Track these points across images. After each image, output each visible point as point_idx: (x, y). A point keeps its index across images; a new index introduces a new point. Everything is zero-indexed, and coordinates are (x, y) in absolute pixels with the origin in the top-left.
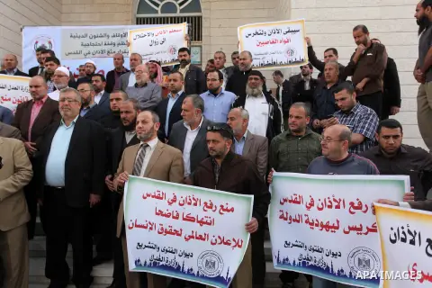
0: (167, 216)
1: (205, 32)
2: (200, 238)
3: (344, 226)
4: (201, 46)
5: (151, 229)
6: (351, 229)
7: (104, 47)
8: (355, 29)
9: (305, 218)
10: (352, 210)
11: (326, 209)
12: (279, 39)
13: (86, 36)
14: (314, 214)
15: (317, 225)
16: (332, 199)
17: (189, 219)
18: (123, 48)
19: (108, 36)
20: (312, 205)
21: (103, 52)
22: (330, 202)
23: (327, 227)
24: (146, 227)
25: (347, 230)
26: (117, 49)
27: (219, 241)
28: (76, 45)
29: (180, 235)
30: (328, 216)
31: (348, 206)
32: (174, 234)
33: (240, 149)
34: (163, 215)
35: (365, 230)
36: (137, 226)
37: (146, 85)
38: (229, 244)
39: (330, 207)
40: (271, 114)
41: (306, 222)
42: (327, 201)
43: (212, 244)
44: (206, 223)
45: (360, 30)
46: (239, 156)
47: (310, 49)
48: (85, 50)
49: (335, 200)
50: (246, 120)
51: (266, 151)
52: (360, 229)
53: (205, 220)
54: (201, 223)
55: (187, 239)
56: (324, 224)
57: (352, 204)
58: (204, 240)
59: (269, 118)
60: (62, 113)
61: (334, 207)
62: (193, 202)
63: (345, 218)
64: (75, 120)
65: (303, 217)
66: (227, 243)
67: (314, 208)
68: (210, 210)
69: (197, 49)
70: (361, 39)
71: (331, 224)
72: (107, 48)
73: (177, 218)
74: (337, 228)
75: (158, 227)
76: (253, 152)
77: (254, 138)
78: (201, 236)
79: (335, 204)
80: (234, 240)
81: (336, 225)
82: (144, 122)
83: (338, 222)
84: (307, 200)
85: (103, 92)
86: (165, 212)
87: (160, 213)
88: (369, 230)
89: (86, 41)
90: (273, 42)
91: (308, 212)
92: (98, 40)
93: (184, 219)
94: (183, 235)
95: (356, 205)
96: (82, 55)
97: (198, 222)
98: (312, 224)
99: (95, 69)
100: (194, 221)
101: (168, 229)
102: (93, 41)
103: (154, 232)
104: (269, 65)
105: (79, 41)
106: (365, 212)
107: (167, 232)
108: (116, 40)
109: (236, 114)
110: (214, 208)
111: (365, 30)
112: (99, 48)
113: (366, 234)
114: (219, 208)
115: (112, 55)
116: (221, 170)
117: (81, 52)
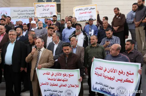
0: (52, 80)
1: (62, 9)
2: (64, 86)
3: (116, 79)
4: (60, 15)
5: (48, 84)
6: (118, 80)
7: (26, 15)
8: (115, 9)
9: (103, 75)
10: (119, 74)
11: (110, 72)
12: (88, 11)
13: (19, 11)
14: (106, 74)
15: (107, 78)
16: (113, 69)
17: (59, 80)
18: (32, 15)
19: (27, 11)
20: (106, 70)
21: (25, 16)
22: (112, 70)
23: (110, 79)
24: (46, 84)
25: (117, 80)
26: (30, 16)
27: (71, 86)
28: (16, 14)
29: (57, 86)
30: (111, 75)
31: (118, 72)
32: (55, 86)
33: (75, 51)
34: (50, 80)
35: (123, 81)
36: (43, 84)
37: (41, 28)
38: (74, 87)
39: (112, 72)
40: (85, 39)
41: (104, 76)
42: (111, 69)
43: (69, 87)
44: (65, 81)
45: (116, 9)
46: (74, 54)
47: (98, 15)
48: (19, 16)
49: (114, 70)
50: (77, 41)
51: (84, 52)
52: (122, 80)
53: (64, 80)
54: (63, 81)
55: (60, 87)
56: (109, 77)
57: (119, 71)
58: (65, 86)
59: (84, 40)
60: (10, 39)
61: (113, 72)
62: (59, 74)
63: (117, 76)
64: (15, 41)
65: (103, 74)
66: (73, 86)
67: (106, 72)
68: (65, 76)
69: (59, 15)
70: (117, 13)
71: (111, 78)
72: (27, 15)
73: (55, 80)
74: (114, 79)
75: (50, 84)
76: (80, 52)
77: (79, 47)
78: (64, 85)
79: (113, 71)
80: (75, 85)
81: (113, 78)
82: (39, 43)
83: (114, 77)
84: (104, 69)
85: (27, 31)
86: (51, 79)
87: (49, 79)
88: (125, 81)
89: (19, 13)
90: (85, 13)
91: (104, 73)
92: (24, 12)
93: (57, 80)
94: (58, 85)
95: (121, 72)
96: (18, 18)
97: (62, 81)
98: (105, 77)
99: (22, 23)
100: (61, 81)
101: (53, 84)
102: (22, 13)
103: (49, 85)
104: (83, 21)
105: (17, 13)
106: (124, 75)
107: (53, 85)
108: (30, 12)
109: (73, 39)
110: (67, 76)
111: (118, 9)
112: (24, 15)
113: (123, 82)
114: (68, 75)
115: (28, 18)
116: (68, 59)
117: (17, 16)
